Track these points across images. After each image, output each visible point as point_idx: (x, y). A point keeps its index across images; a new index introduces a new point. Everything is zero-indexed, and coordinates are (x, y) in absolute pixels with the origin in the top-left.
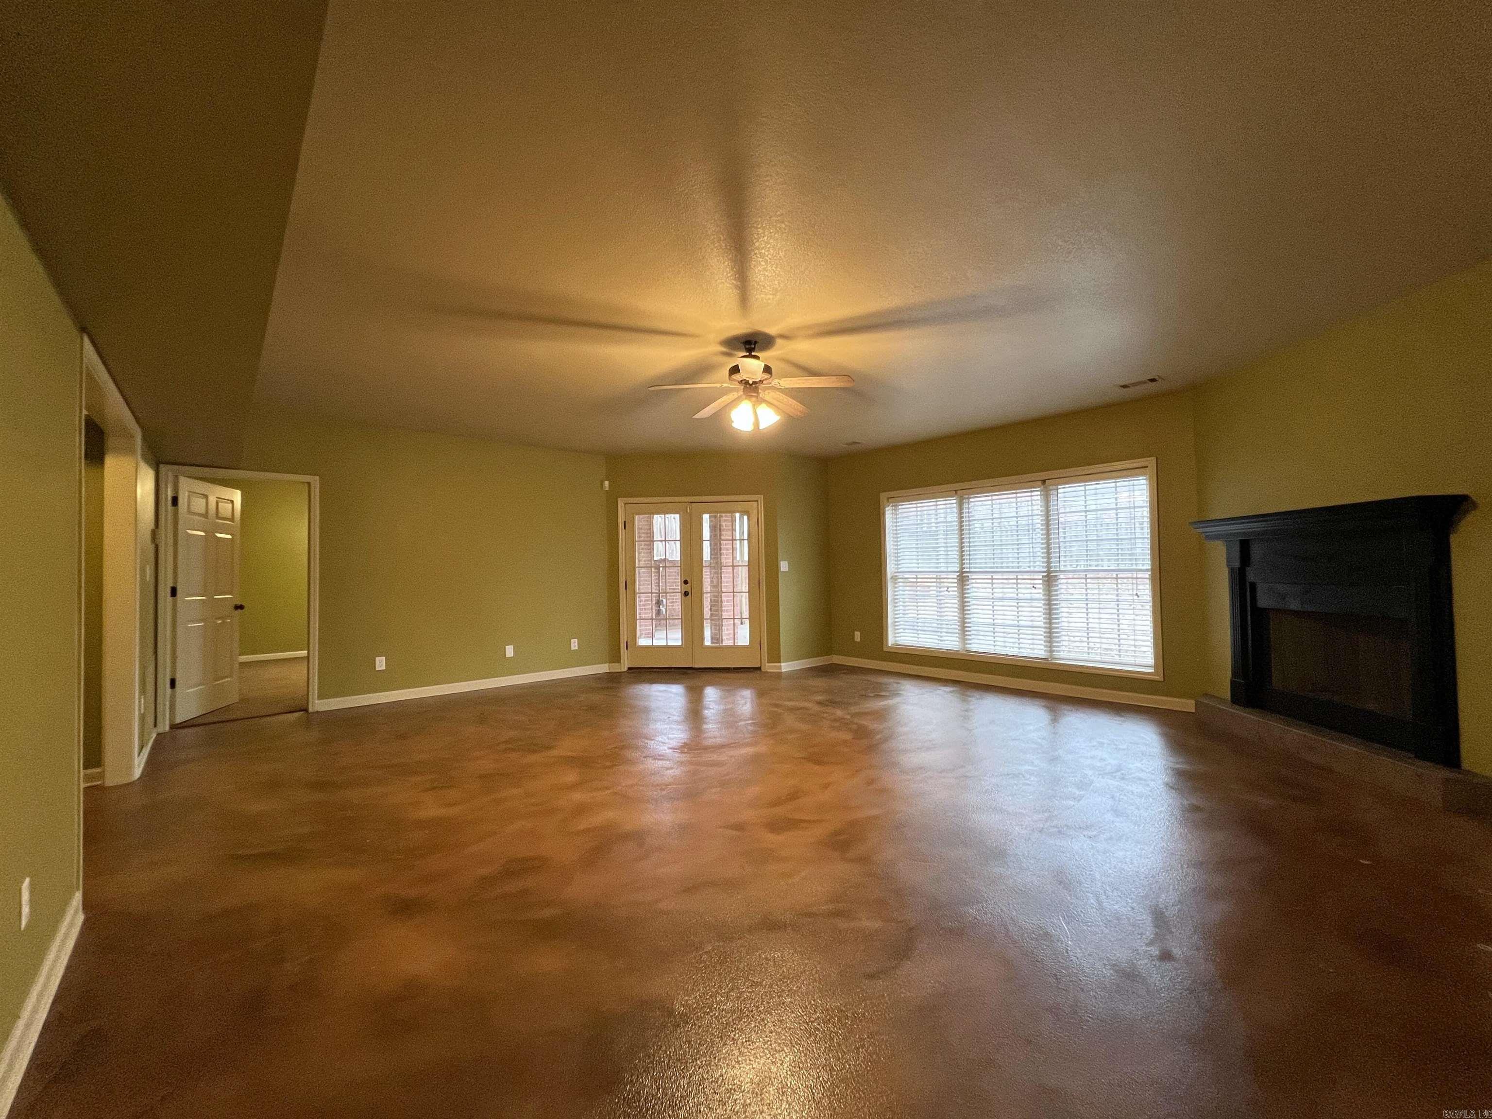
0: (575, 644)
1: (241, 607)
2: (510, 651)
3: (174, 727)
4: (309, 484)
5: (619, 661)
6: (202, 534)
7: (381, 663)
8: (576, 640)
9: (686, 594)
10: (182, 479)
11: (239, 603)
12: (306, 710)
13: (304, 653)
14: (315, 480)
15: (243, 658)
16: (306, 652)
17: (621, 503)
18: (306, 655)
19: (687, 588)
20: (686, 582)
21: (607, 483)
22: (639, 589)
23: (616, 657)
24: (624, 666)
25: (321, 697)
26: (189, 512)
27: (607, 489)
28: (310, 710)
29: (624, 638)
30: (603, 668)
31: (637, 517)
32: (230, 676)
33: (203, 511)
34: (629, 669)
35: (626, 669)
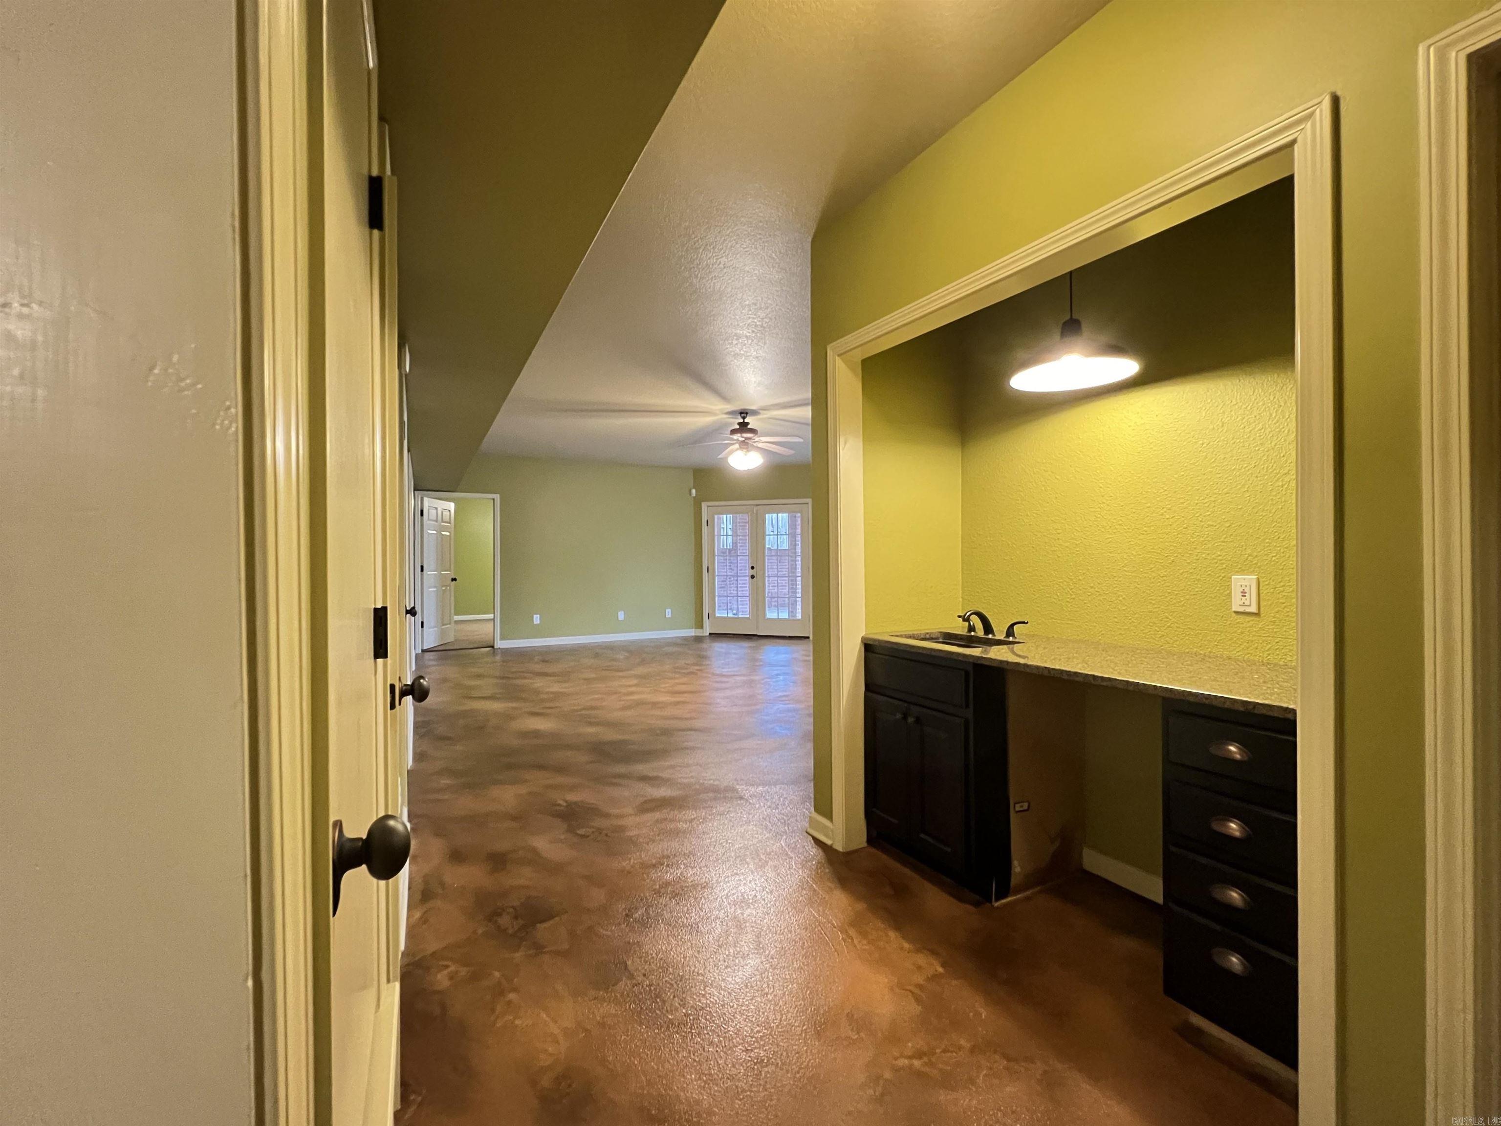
0: (668, 613)
1: (454, 580)
2: (621, 616)
3: (423, 651)
4: (494, 499)
5: (702, 627)
6: (435, 532)
7: (537, 619)
8: (670, 610)
9: (753, 577)
10: (425, 499)
11: (454, 577)
12: (493, 647)
13: (491, 616)
14: (497, 497)
15: (457, 618)
16: (493, 615)
17: (704, 505)
18: (493, 618)
19: (753, 572)
20: (753, 568)
21: (694, 491)
22: (718, 572)
23: (700, 625)
24: (707, 631)
25: (501, 639)
26: (429, 519)
27: (694, 495)
28: (495, 647)
29: (706, 611)
30: (692, 632)
31: (716, 516)
32: (450, 624)
33: (435, 519)
34: (710, 634)
35: (708, 634)
